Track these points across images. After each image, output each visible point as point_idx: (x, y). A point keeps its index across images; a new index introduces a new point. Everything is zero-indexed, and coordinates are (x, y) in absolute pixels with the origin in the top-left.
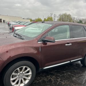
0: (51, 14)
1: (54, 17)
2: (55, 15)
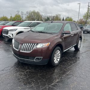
0: (17, 11)
1: (22, 14)
2: (22, 12)
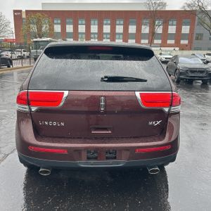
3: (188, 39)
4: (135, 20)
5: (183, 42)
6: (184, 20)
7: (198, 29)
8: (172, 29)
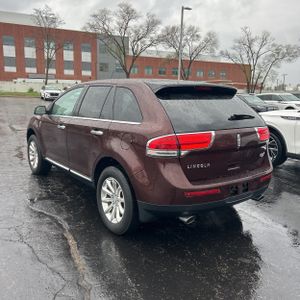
3: (91, 70)
4: (12, 38)
5: (84, 73)
6: (83, 45)
7: (102, 58)
8: (68, 55)
